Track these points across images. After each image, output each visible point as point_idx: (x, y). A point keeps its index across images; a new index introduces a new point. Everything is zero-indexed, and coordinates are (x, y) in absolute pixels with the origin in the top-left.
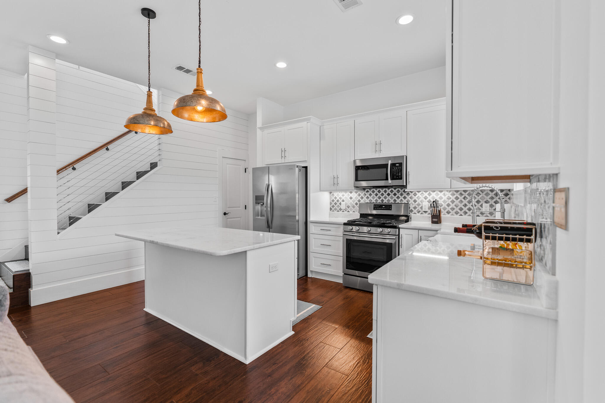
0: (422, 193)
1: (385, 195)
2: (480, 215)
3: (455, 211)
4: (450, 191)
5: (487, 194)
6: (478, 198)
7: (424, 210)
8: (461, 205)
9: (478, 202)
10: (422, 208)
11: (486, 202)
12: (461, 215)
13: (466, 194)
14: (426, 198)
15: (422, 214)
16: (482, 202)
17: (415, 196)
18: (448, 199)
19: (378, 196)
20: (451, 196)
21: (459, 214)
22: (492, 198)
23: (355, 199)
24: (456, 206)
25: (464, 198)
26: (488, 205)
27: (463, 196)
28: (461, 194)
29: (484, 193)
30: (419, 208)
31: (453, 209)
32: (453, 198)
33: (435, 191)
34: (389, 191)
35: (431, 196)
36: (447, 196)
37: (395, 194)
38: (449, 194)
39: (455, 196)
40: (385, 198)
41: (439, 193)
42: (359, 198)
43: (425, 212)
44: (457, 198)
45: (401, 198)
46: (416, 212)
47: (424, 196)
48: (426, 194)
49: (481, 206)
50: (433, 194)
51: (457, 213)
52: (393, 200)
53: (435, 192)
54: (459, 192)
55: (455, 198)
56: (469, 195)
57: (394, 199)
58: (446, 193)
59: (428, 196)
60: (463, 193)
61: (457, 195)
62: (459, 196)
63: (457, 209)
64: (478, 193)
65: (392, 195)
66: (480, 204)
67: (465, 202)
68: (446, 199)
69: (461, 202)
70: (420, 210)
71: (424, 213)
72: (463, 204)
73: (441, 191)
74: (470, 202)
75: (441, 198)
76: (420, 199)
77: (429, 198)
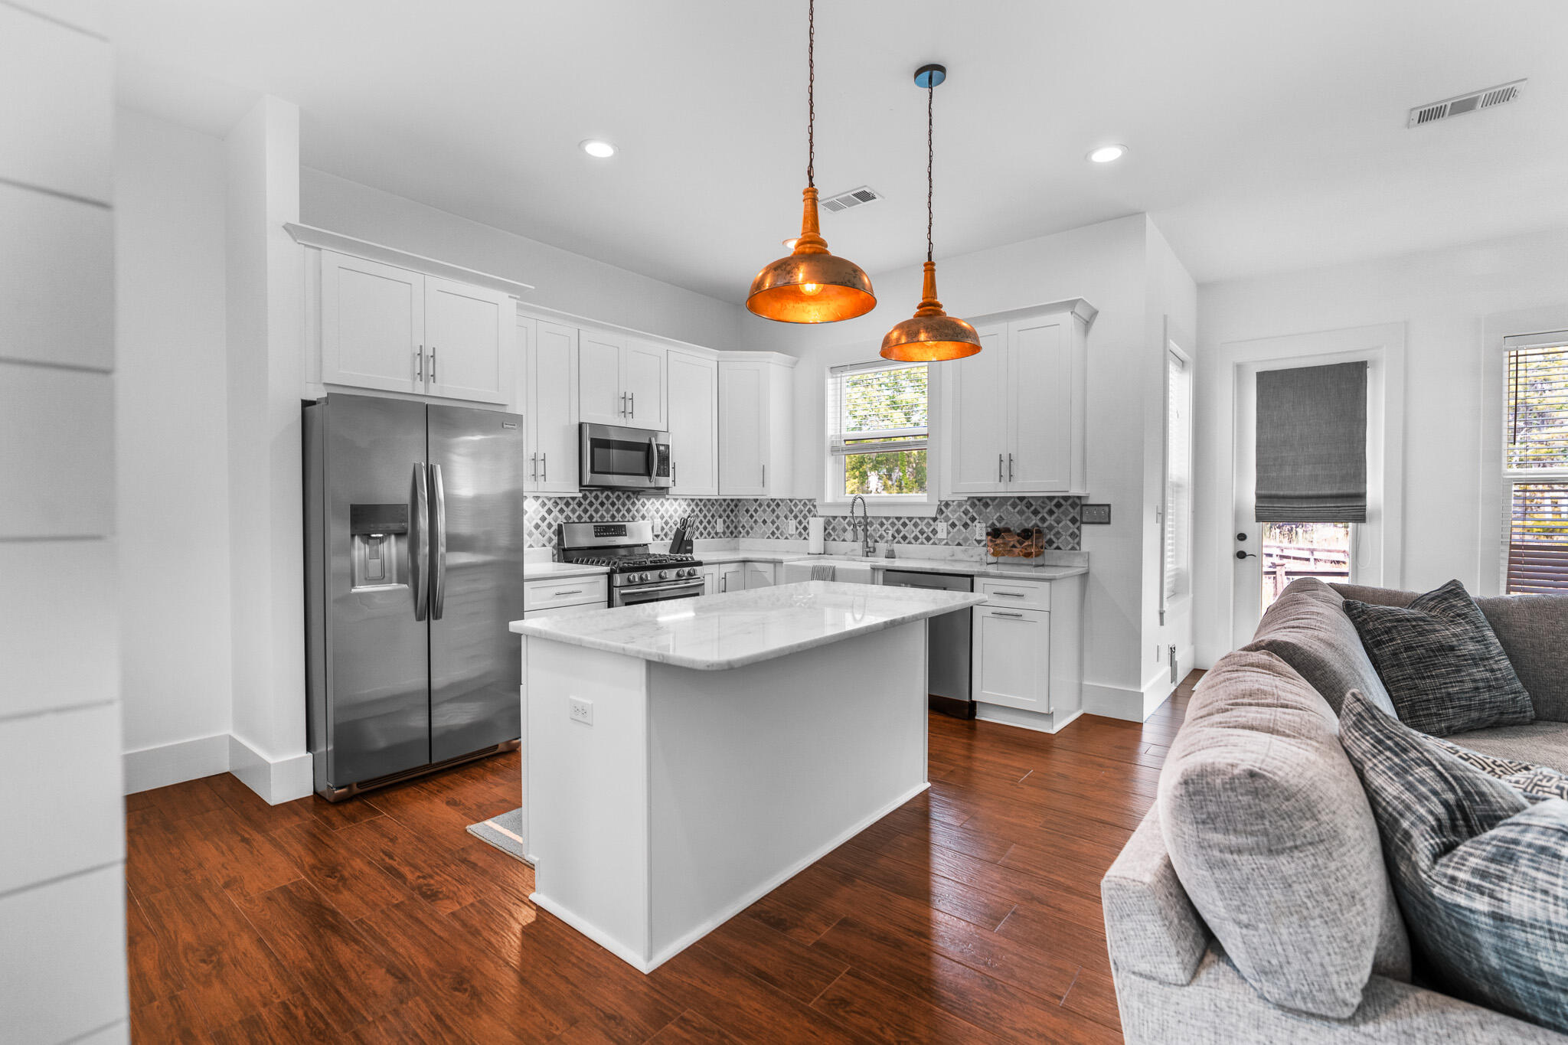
1: (597, 504)
2: (715, 536)
4: (686, 499)
5: (721, 505)
6: (713, 511)
7: (655, 533)
9: (713, 516)
13: (701, 505)
14: (657, 511)
19: (583, 507)
22: (725, 510)
23: (534, 516)
25: (700, 511)
26: (722, 520)
27: (699, 508)
29: (718, 503)
34: (602, 497)
37: (613, 504)
38: (684, 505)
40: (597, 511)
41: (673, 502)
42: (543, 512)
43: (657, 536)
45: (624, 511)
47: (655, 508)
48: (658, 504)
49: (716, 522)
50: (667, 505)
53: (669, 501)
54: (695, 502)
56: (705, 505)
57: (611, 513)
59: (660, 508)
60: (699, 502)
62: (695, 508)
64: (713, 503)
65: (608, 504)
74: (705, 517)
75: (676, 511)
76: (651, 514)
77: (662, 511)
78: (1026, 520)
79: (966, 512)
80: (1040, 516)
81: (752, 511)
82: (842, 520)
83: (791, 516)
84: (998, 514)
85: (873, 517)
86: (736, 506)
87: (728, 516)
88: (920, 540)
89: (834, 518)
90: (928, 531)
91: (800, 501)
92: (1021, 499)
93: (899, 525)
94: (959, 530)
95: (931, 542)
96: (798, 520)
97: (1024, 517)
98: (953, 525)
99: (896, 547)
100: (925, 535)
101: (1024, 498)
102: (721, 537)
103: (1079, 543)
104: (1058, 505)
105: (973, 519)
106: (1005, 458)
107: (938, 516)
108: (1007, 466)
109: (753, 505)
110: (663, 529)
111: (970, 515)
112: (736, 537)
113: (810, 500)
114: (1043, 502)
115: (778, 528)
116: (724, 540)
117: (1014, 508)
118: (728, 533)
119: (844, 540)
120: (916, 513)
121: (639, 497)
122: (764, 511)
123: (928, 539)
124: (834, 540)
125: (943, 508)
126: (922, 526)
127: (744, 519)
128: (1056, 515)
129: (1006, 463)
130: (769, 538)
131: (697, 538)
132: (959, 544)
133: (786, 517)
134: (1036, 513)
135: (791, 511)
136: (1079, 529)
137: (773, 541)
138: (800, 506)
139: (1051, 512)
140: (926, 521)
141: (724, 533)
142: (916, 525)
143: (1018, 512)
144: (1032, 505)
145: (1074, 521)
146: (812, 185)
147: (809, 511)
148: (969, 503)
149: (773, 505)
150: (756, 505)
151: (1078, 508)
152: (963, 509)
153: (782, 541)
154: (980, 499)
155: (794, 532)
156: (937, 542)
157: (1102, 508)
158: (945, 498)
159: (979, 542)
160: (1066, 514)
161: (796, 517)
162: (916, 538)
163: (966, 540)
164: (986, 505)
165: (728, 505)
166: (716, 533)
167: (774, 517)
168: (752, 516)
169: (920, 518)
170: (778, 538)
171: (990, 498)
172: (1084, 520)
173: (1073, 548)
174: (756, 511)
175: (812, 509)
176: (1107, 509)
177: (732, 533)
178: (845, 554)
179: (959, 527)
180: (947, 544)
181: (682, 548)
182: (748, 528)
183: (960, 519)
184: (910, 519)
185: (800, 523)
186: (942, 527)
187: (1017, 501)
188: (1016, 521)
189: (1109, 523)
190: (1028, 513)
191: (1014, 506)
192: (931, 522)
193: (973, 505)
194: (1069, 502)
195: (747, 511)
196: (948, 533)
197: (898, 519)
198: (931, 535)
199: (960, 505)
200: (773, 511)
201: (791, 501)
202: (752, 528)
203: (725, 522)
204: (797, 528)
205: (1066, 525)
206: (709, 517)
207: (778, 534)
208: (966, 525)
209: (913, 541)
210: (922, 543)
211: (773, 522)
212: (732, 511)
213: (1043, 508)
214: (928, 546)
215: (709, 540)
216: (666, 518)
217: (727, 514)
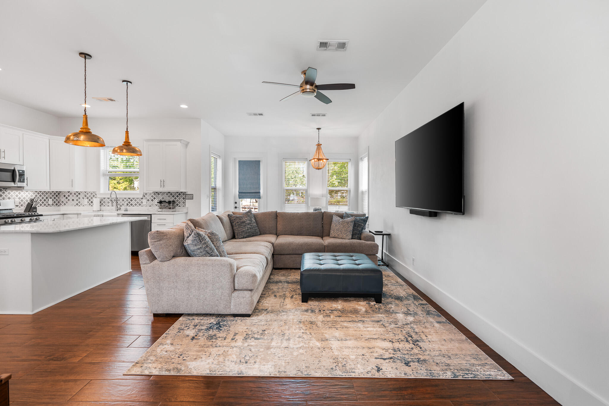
0: (15, 192)
2: (48, 205)
4: (32, 191)
5: (51, 194)
6: (47, 196)
7: (16, 204)
9: (47, 198)
11: (51, 198)
13: (41, 194)
14: (17, 196)
16: (49, 198)
17: (9, 194)
22: (53, 196)
25: (40, 196)
26: (52, 199)
27: (39, 195)
28: (38, 193)
29: (50, 193)
35: (21, 195)
38: (31, 193)
41: (25, 192)
43: (17, 206)
47: (16, 195)
49: (48, 200)
54: (37, 192)
56: (43, 194)
59: (18, 194)
60: (39, 193)
62: (37, 195)
64: (47, 193)
66: (48, 199)
67: (41, 198)
68: (30, 197)
74: (43, 198)
75: (27, 196)
76: (13, 197)
77: (19, 196)
78: (170, 199)
79: (152, 196)
80: (175, 197)
81: (67, 196)
82: (107, 199)
83: (85, 198)
84: (162, 197)
85: (120, 198)
86: (59, 194)
87: (55, 198)
88: (137, 205)
89: (104, 198)
90: (140, 202)
91: (89, 192)
92: (169, 192)
93: (129, 200)
94: (150, 202)
95: (141, 205)
96: (89, 199)
97: (170, 198)
98: (148, 200)
99: (128, 207)
100: (139, 204)
101: (170, 192)
102: (51, 206)
103: (185, 205)
104: (180, 194)
105: (155, 198)
106: (162, 181)
107: (143, 197)
108: (163, 183)
109: (67, 194)
110: (20, 203)
111: (153, 197)
112: (59, 206)
113: (94, 192)
114: (175, 194)
115: (79, 202)
116: (53, 207)
117: (167, 195)
118: (55, 204)
119: (108, 206)
120: (135, 197)
121: (7, 190)
122: (73, 196)
123: (140, 205)
124: (104, 206)
125: (145, 195)
126: (138, 200)
127: (63, 199)
128: (179, 197)
129: (162, 183)
130: (75, 206)
131: (39, 206)
132: (150, 206)
133: (83, 198)
134: (173, 196)
135: (86, 196)
136: (185, 201)
137: (77, 207)
138: (89, 194)
139: (177, 196)
140: (139, 199)
141: (53, 204)
142: (135, 200)
143: (168, 196)
144: (172, 194)
145: (184, 199)
146: (85, 114)
147: (94, 196)
148: (153, 193)
149: (77, 194)
150: (69, 194)
151: (185, 195)
152: (151, 195)
153: (81, 207)
154: (157, 193)
155: (87, 203)
156: (143, 206)
157: (191, 195)
158: (145, 192)
159: (156, 205)
160: (181, 197)
161: (88, 198)
162: (136, 205)
163: (152, 205)
164: (159, 194)
165: (55, 194)
166: (49, 205)
167: (77, 198)
168: (67, 198)
169: (137, 198)
170: (79, 206)
171: (160, 192)
172: (187, 198)
173: (184, 206)
174: (69, 196)
175: (95, 195)
176: (192, 195)
177: (57, 204)
178: (109, 211)
179: (150, 200)
180: (146, 206)
181: (30, 210)
182: (65, 202)
183: (150, 198)
184: (134, 198)
185: (90, 200)
186: (144, 201)
187: (168, 193)
188: (167, 199)
189: (193, 199)
190: (171, 196)
191: (167, 194)
192: (141, 199)
193: (155, 194)
194: (183, 193)
195: (64, 196)
196: (147, 203)
197: (129, 198)
198: (141, 203)
199: (150, 194)
200: (77, 196)
201: (85, 192)
202: (67, 202)
203: (53, 200)
204: (88, 202)
205: (182, 200)
206: (45, 198)
207: (79, 204)
208: (152, 200)
209: (134, 205)
210: (138, 206)
211: (77, 200)
212: (57, 196)
213: (175, 195)
214: (140, 207)
215: (45, 207)
216: (22, 198)
217: (54, 197)
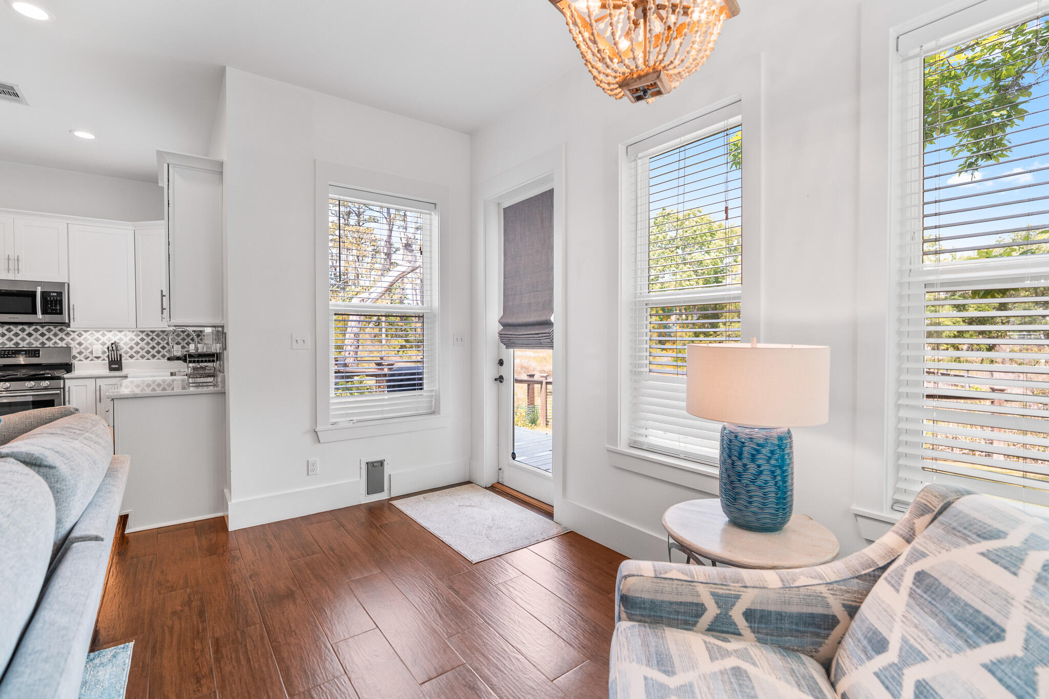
0: (92, 334)
3: (140, 354)
4: (134, 331)
5: (178, 335)
7: (95, 355)
8: (148, 348)
10: (91, 353)
11: (178, 343)
12: (148, 359)
13: (154, 335)
14: (98, 340)
15: (92, 360)
16: (173, 344)
17: (80, 337)
18: (130, 340)
20: (134, 337)
21: (146, 358)
22: (183, 339)
24: (142, 349)
25: (152, 339)
26: (180, 346)
27: (150, 337)
28: (148, 335)
29: (175, 334)
30: (87, 353)
31: (137, 352)
32: (137, 339)
33: (111, 331)
34: (29, 330)
35: (108, 337)
36: (129, 338)
37: (43, 335)
38: (132, 335)
39: (140, 337)
40: (23, 340)
41: (118, 333)
43: (98, 358)
44: (142, 340)
45: (55, 339)
46: (83, 359)
47: (95, 337)
48: (98, 335)
49: (172, 348)
50: (109, 335)
51: (143, 357)
52: (38, 343)
53: (112, 333)
54: (145, 333)
55: (140, 340)
56: (158, 335)
57: (41, 341)
58: (129, 333)
59: (101, 337)
60: (150, 333)
61: (143, 335)
62: (145, 338)
63: (143, 352)
64: (168, 334)
65: (36, 335)
66: (171, 346)
67: (153, 344)
68: (128, 341)
69: (148, 343)
70: (89, 355)
71: (95, 359)
72: (151, 346)
73: (120, 332)
75: (121, 339)
76: (89, 341)
77: (103, 339)
206: (163, 344)
216: (109, 344)
217: (186, 341)
